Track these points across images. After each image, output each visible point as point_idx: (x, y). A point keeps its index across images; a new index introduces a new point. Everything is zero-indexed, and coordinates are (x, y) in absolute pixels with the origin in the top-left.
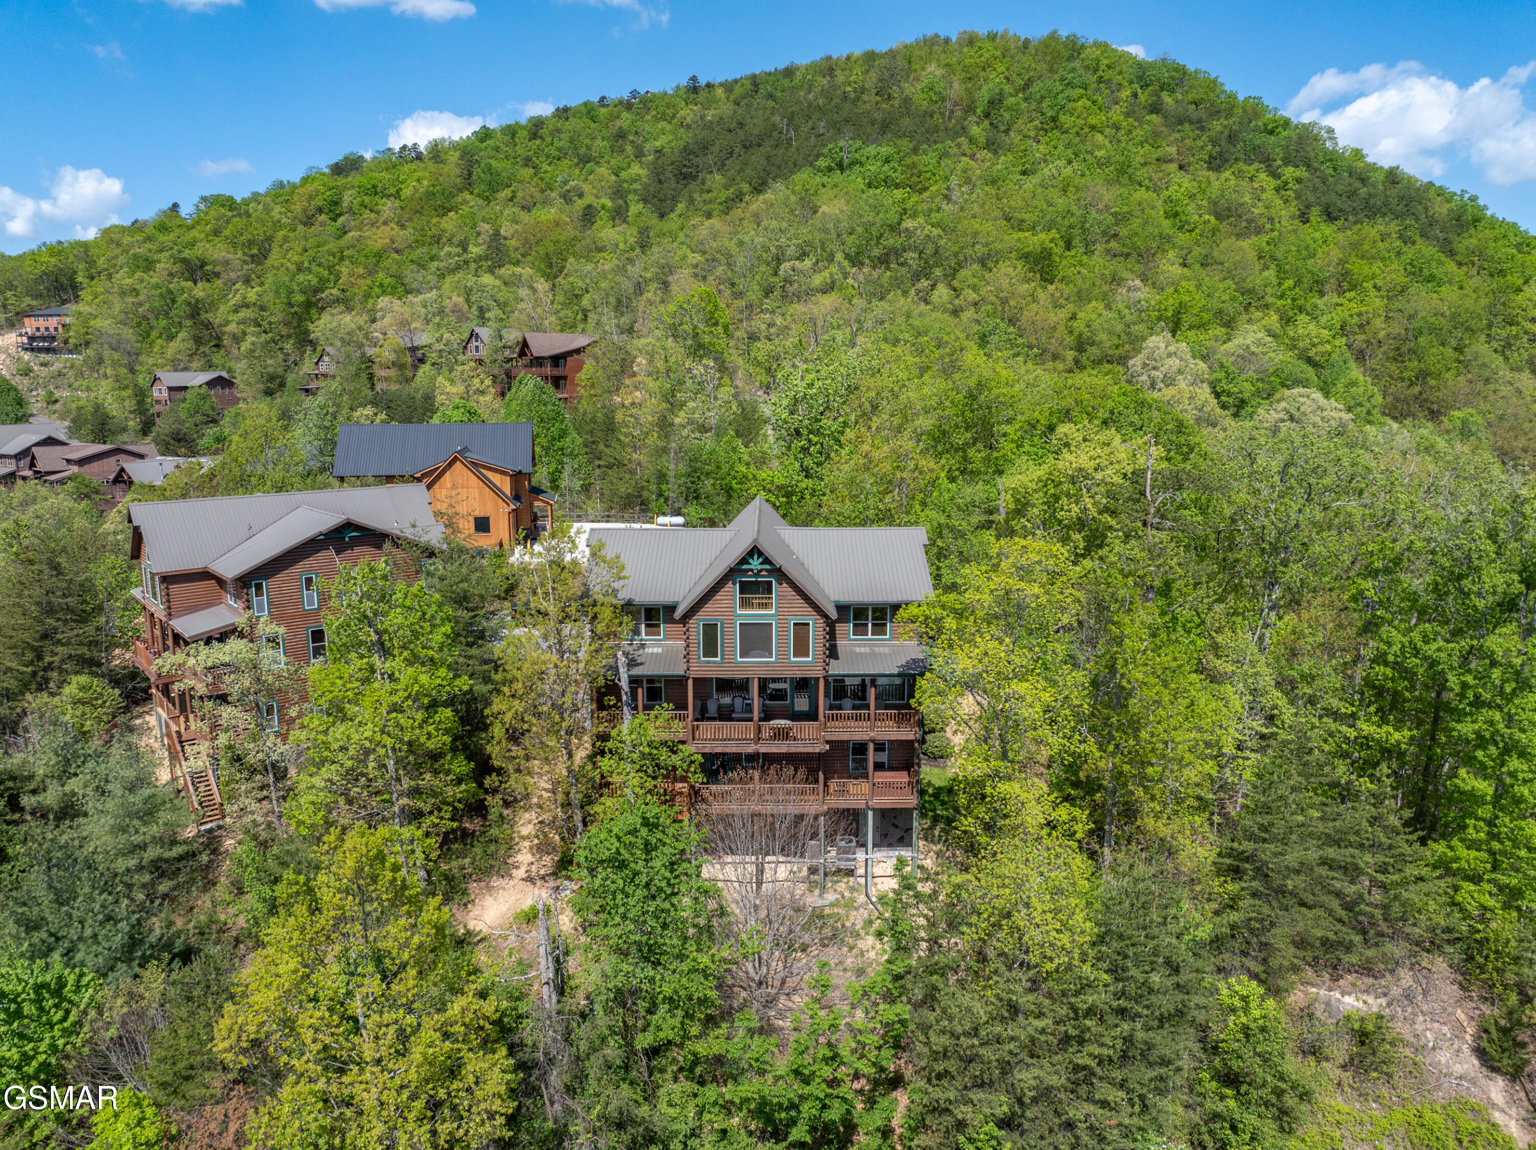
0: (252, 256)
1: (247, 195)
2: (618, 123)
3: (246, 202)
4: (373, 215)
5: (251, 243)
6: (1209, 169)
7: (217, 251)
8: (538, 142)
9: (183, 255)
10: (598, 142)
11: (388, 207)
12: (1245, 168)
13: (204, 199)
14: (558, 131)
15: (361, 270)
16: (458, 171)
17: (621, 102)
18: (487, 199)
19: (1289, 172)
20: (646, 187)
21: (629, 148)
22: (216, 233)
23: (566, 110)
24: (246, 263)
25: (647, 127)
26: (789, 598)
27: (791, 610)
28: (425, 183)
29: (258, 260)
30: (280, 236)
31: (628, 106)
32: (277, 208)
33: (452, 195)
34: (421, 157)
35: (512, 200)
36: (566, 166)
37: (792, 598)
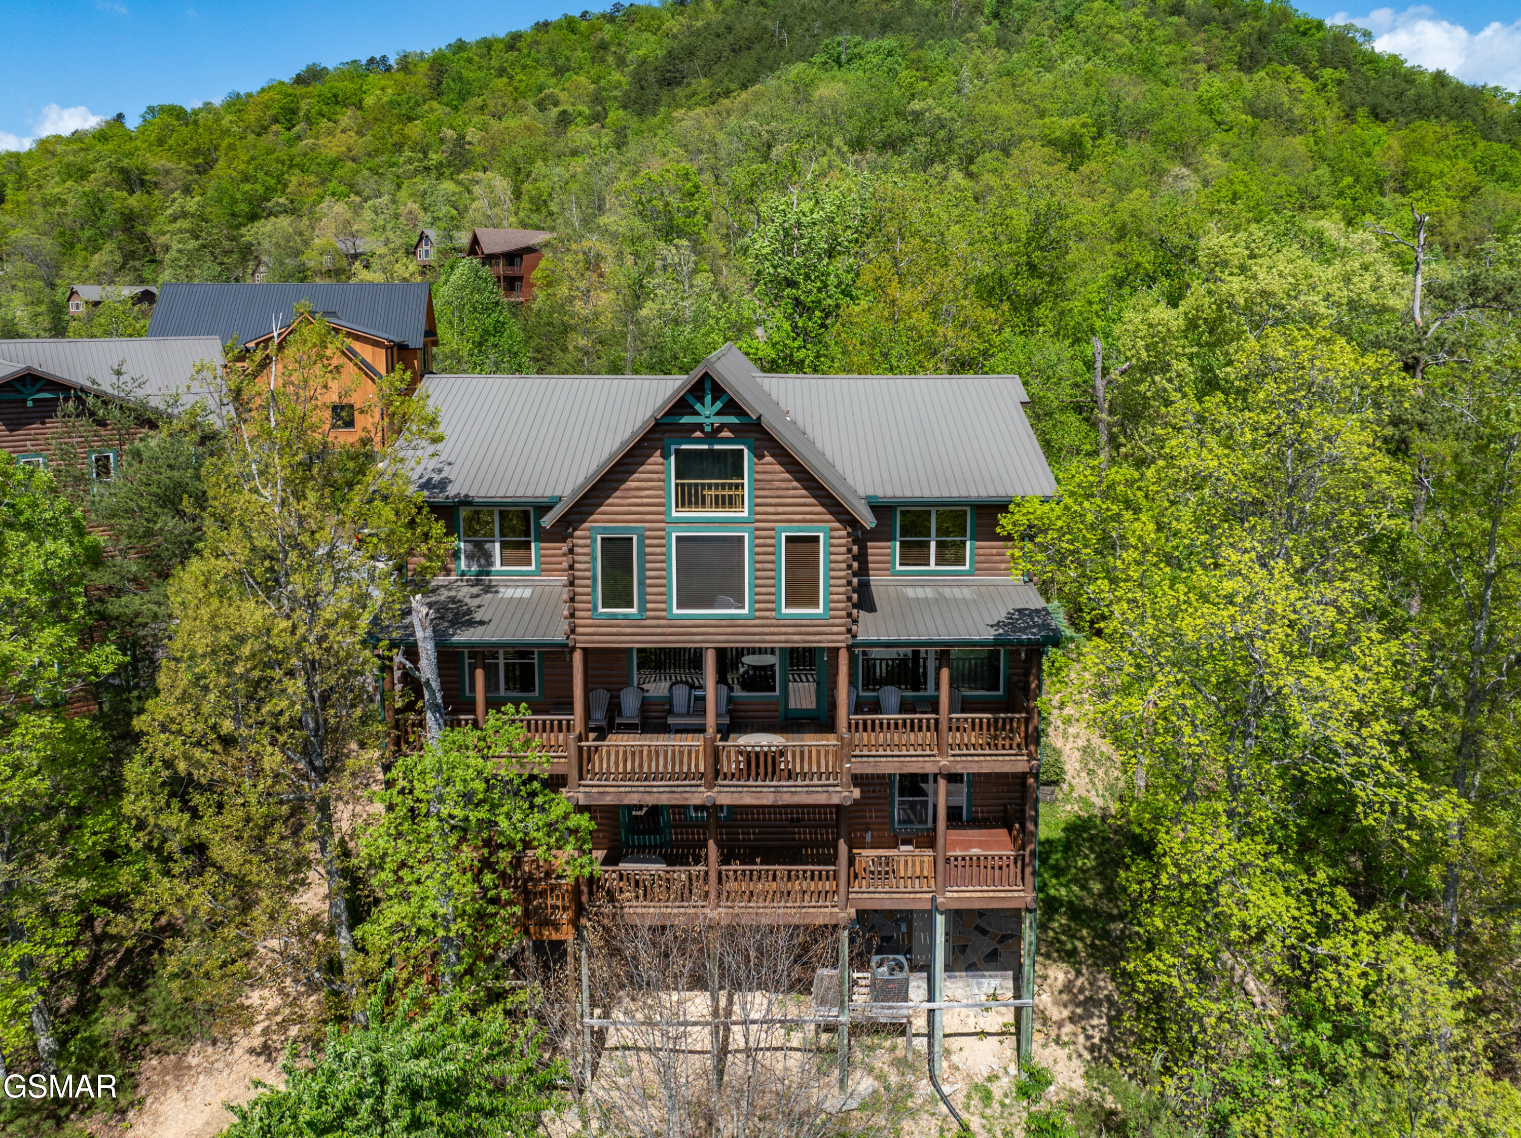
0: (197, 166)
1: (198, 104)
2: (599, 35)
3: (195, 113)
4: (331, 124)
5: (196, 152)
6: (1239, 70)
7: (157, 161)
8: (516, 53)
9: (121, 164)
10: (579, 53)
11: (347, 117)
12: (1280, 69)
13: (151, 110)
14: (536, 43)
15: (312, 179)
16: (426, 81)
17: (604, 16)
18: (456, 109)
19: (1327, 73)
20: (626, 94)
21: (610, 59)
22: (161, 142)
23: (546, 24)
24: (189, 172)
25: (630, 38)
26: (777, 484)
27: (780, 509)
28: (390, 91)
29: (202, 170)
30: (225, 144)
31: (610, 18)
32: (229, 117)
33: (418, 104)
34: (388, 69)
35: (482, 108)
36: (542, 75)
37: (784, 485)
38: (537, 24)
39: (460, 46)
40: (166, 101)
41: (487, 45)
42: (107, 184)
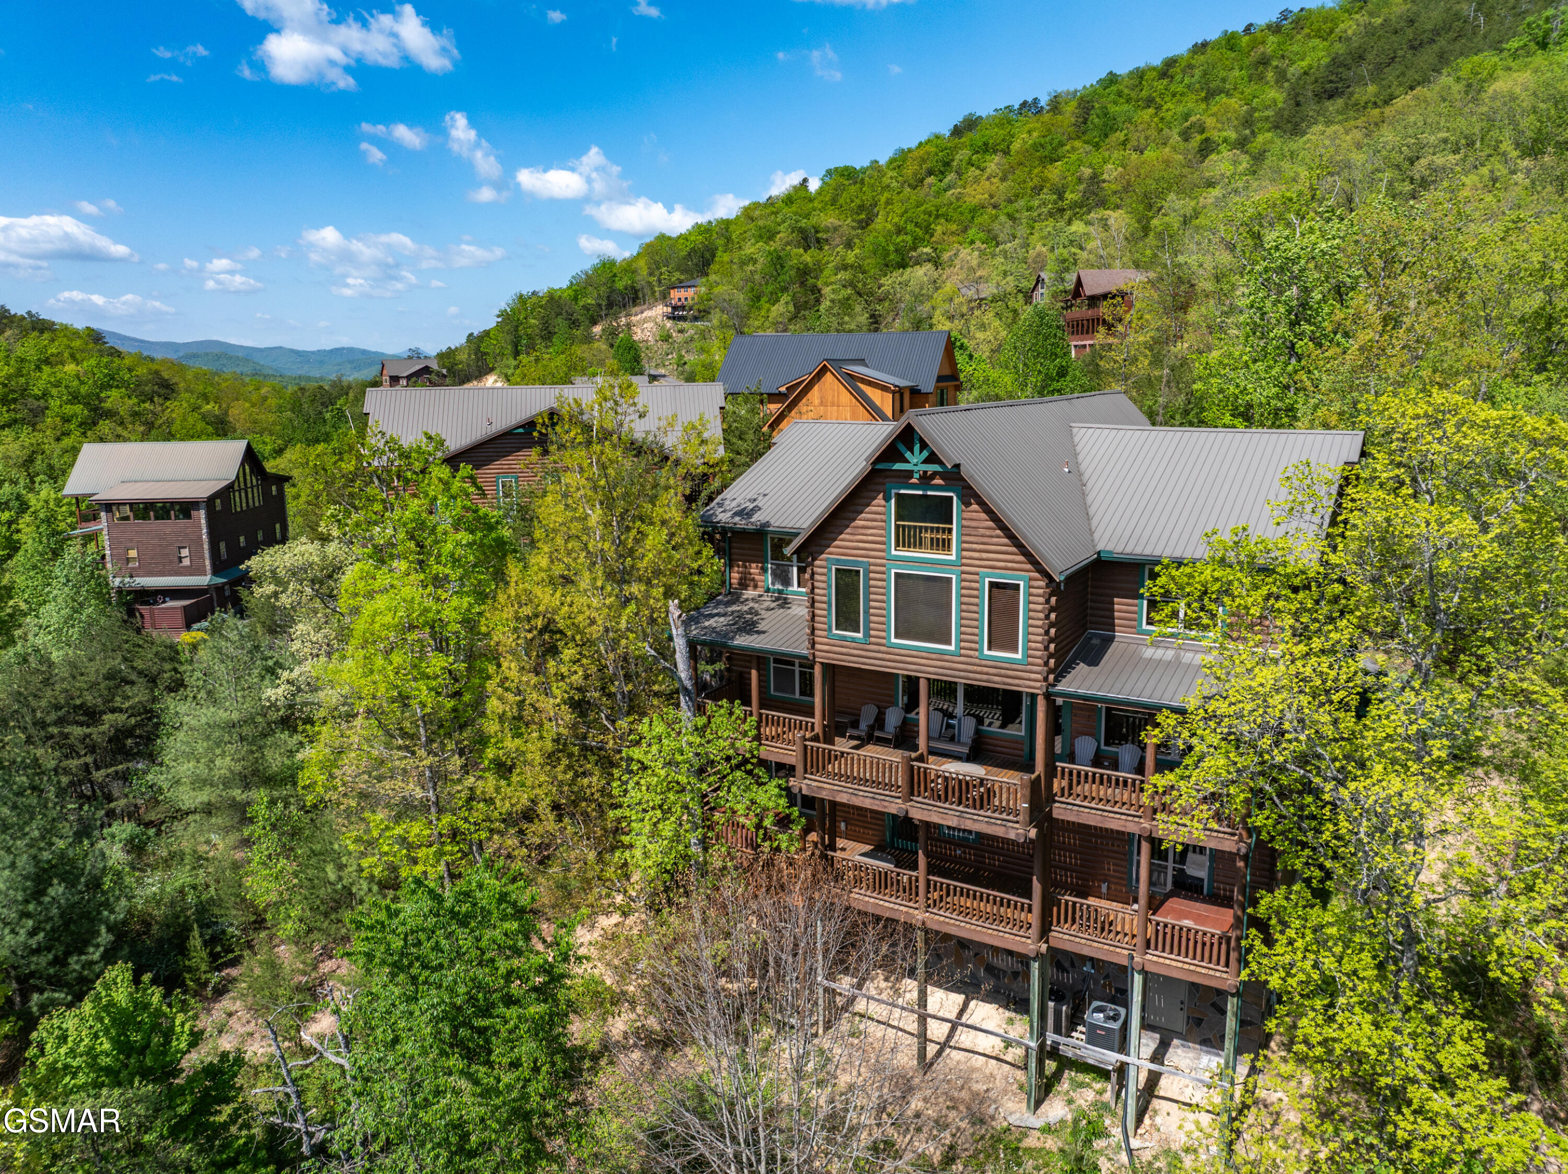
0: (860, 221)
1: (866, 164)
2: (1261, 49)
3: (864, 171)
4: (978, 172)
5: (861, 208)
7: (828, 219)
8: (1167, 81)
9: (800, 225)
10: (1236, 73)
11: (993, 163)
13: (829, 172)
14: (1191, 66)
15: (954, 227)
16: (1073, 120)
17: (1269, 27)
18: (1097, 146)
20: (1280, 113)
21: (1270, 75)
22: (834, 201)
23: (1205, 45)
24: (853, 228)
25: (1295, 48)
26: (982, 531)
27: (985, 555)
28: (1035, 134)
29: (865, 224)
30: (883, 199)
31: (1274, 29)
32: (890, 174)
33: (1062, 144)
34: (1040, 111)
35: (1124, 143)
36: (1190, 102)
37: (988, 532)
38: (1195, 45)
39: (1112, 79)
40: (841, 164)
41: (1139, 75)
42: (788, 243)
